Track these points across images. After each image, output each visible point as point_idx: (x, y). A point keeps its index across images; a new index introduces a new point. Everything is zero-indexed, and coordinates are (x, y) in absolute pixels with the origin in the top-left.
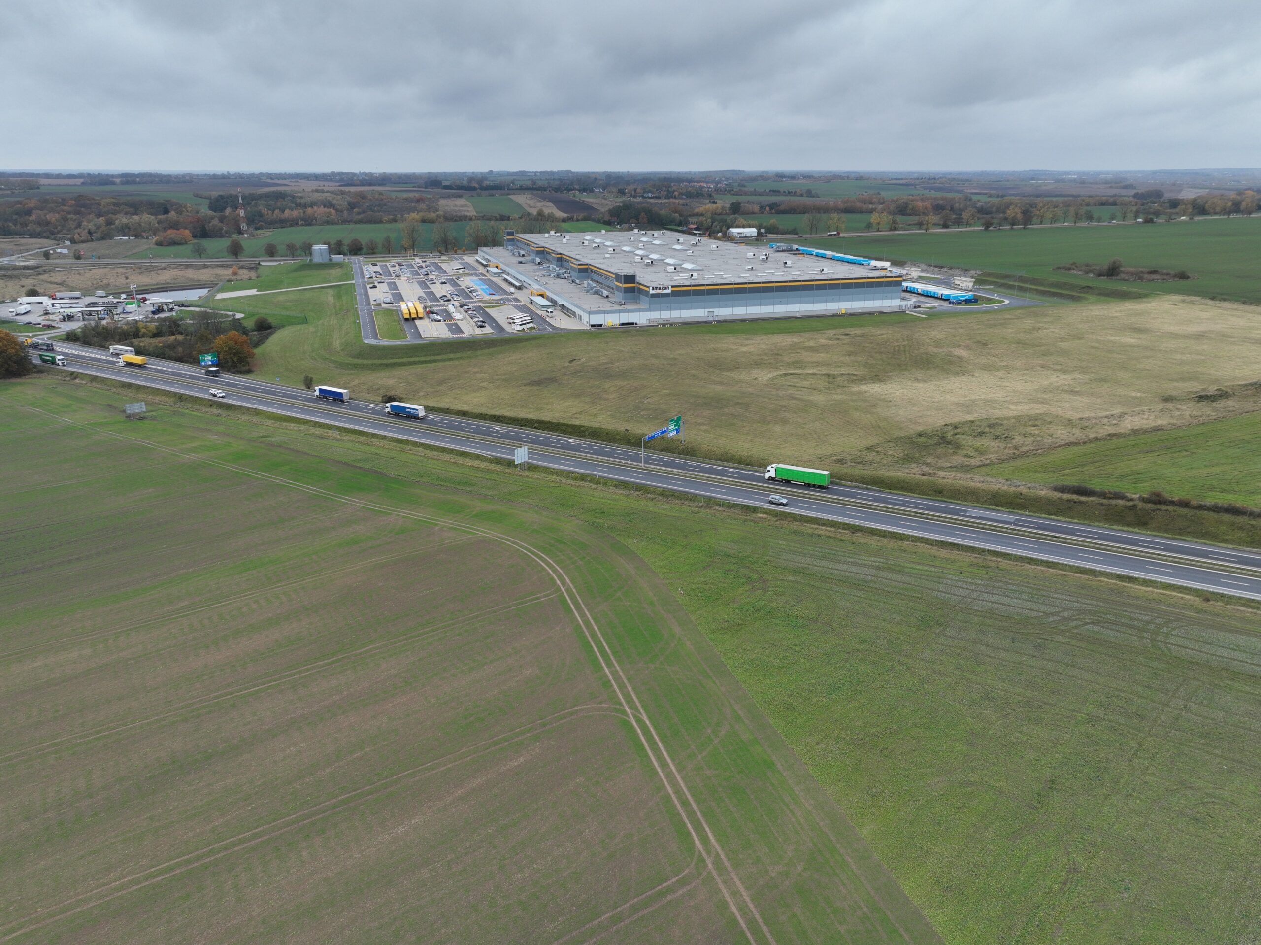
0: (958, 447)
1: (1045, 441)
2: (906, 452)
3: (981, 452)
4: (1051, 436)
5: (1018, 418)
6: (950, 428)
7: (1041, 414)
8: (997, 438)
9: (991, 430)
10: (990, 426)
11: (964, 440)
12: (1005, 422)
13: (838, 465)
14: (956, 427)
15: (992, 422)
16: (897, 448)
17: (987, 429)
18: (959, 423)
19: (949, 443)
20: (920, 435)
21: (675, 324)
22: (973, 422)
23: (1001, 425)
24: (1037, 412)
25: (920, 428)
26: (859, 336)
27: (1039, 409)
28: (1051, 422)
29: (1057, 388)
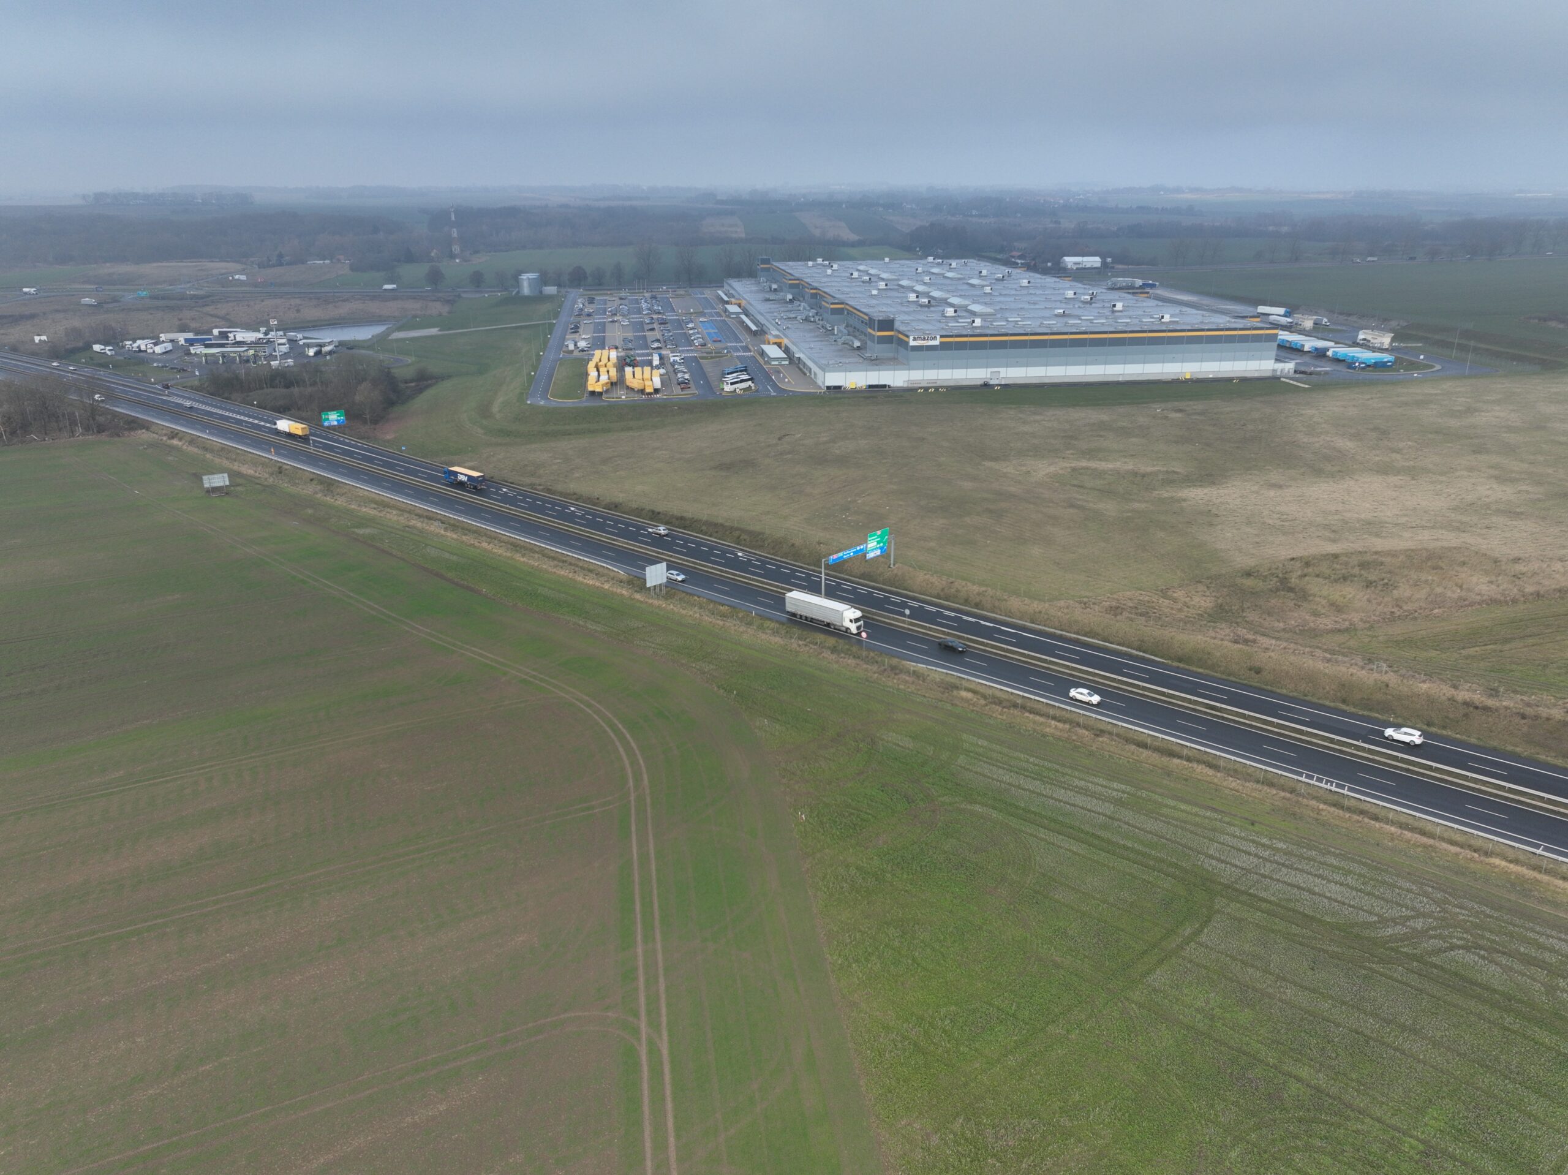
0: (1303, 596)
1: (1449, 594)
2: (1220, 601)
3: (1338, 608)
4: (1461, 587)
5: (1410, 554)
6: (1298, 564)
7: (1450, 549)
8: (1369, 584)
9: (1363, 572)
10: (1363, 565)
11: (1314, 586)
12: (1387, 560)
13: (1108, 616)
14: (1307, 564)
15: (1368, 558)
16: (1208, 593)
17: (1356, 571)
18: (1314, 558)
19: (1291, 590)
20: (1248, 574)
21: (942, 387)
22: (1336, 556)
23: (1382, 563)
24: (1445, 544)
25: (1250, 562)
26: (1199, 414)
27: (1450, 539)
28: (1464, 563)
29: (1488, 506)
